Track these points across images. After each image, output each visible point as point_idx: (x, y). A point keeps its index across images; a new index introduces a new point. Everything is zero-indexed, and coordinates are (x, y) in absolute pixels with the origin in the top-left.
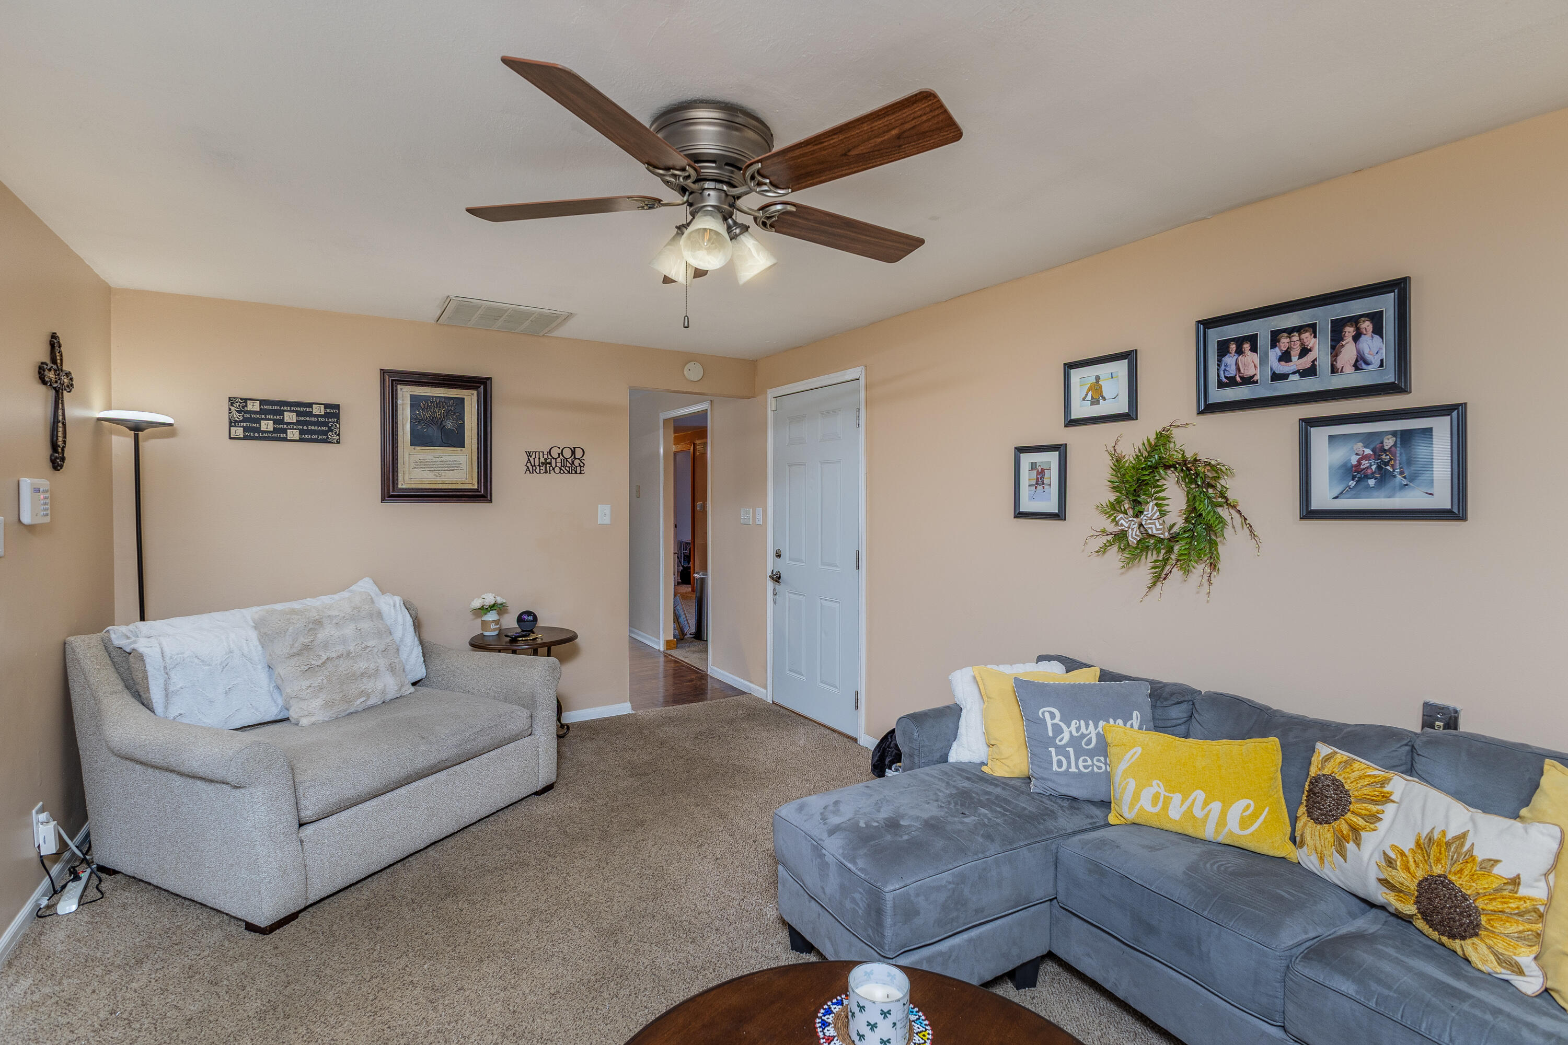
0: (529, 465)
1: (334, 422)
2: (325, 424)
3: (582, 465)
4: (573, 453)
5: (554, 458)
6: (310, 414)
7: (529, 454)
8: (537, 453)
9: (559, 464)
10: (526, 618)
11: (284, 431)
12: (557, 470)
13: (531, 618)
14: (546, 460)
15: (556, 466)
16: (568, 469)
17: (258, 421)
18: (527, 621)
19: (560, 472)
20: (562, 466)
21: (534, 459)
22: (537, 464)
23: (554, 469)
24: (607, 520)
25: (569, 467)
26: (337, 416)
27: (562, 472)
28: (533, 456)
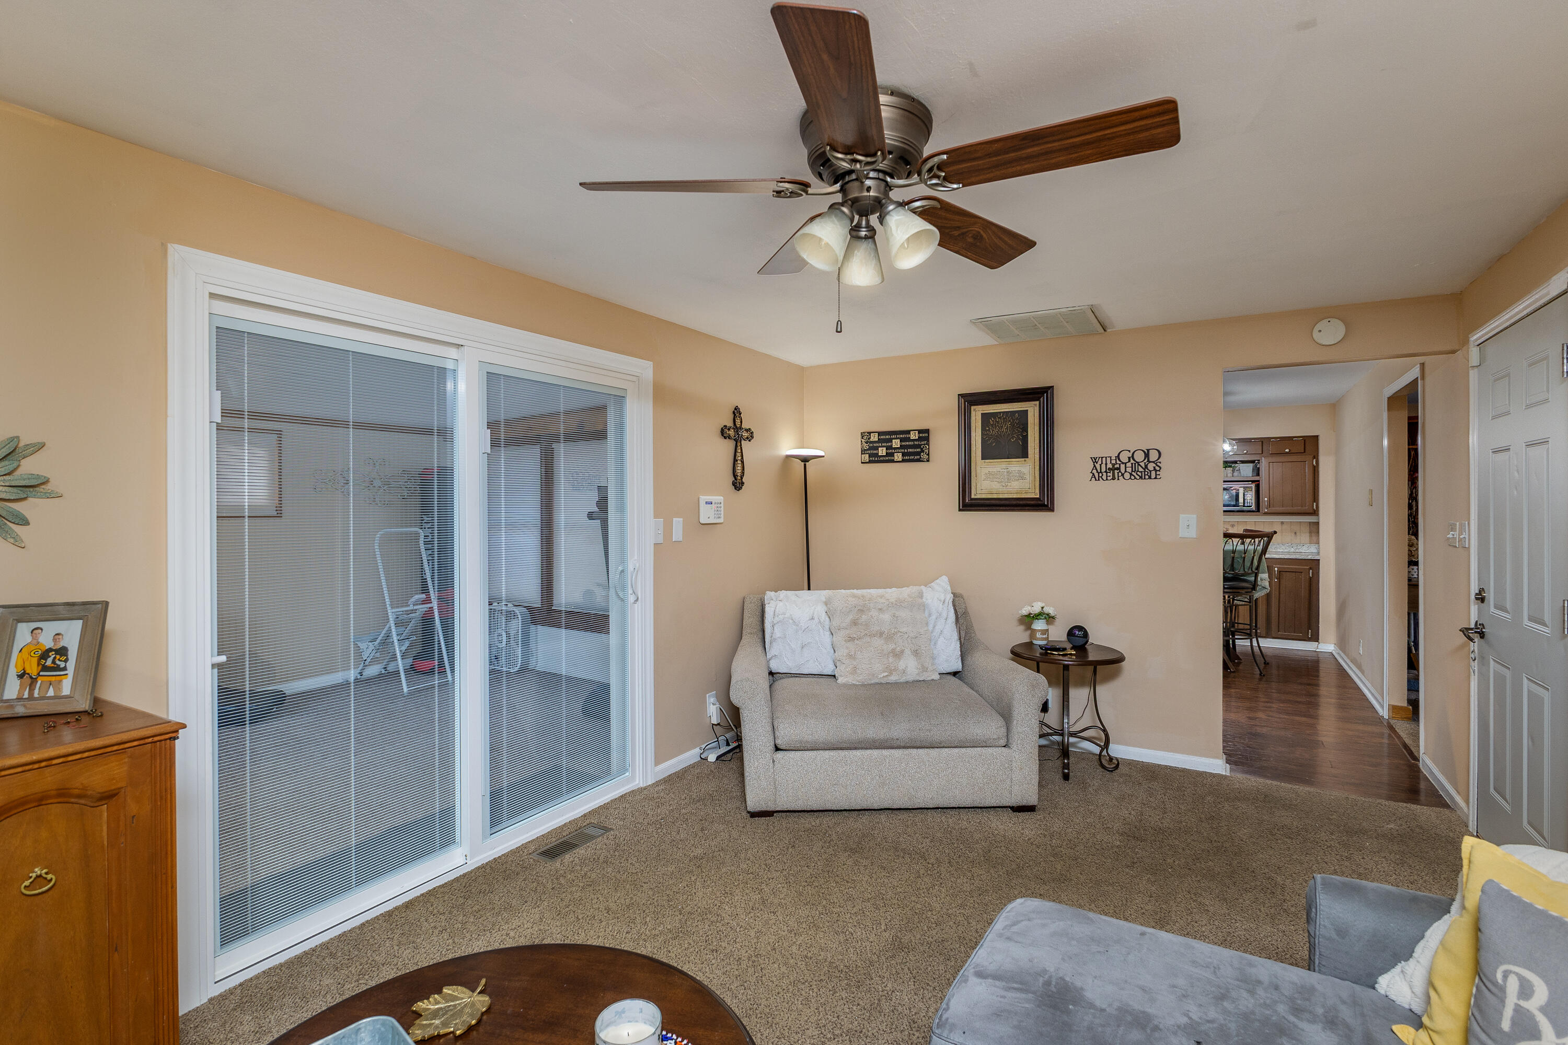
0: (1094, 471)
1: (924, 444)
2: (919, 446)
3: (1158, 468)
4: (1147, 455)
5: (1123, 463)
6: (909, 439)
7: (1095, 460)
8: (1104, 459)
9: (1129, 470)
10: (1077, 632)
11: (892, 455)
12: (1127, 476)
13: (1081, 633)
14: (1113, 465)
15: (1126, 471)
16: (1140, 474)
17: (877, 448)
18: (1077, 636)
19: (1130, 478)
20: (1132, 471)
21: (1101, 465)
22: (1103, 470)
23: (1123, 475)
24: (1192, 533)
25: (1141, 472)
26: (927, 439)
27: (1133, 477)
28: (1100, 462)
